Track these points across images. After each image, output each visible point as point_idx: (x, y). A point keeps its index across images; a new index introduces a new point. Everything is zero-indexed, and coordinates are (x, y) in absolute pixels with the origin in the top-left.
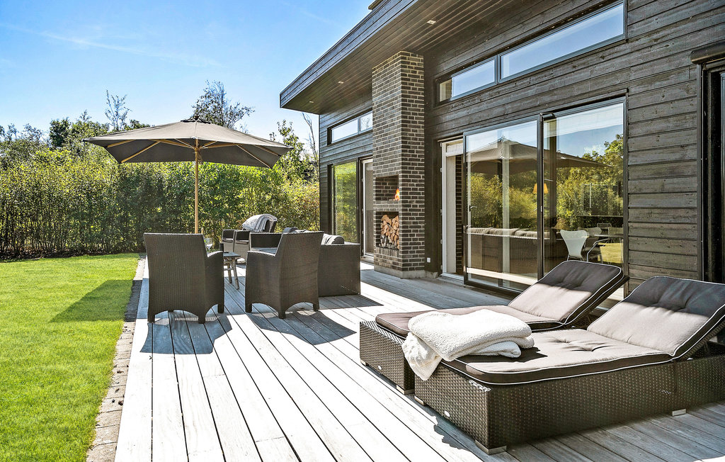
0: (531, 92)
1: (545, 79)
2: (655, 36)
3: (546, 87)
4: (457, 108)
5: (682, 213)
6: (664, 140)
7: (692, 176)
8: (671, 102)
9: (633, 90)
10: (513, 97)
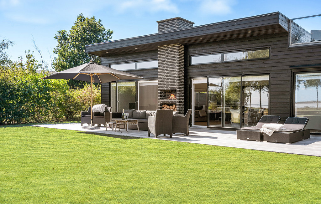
0: (237, 68)
1: (243, 65)
2: (279, 60)
3: (244, 67)
4: (203, 68)
5: (285, 104)
6: (281, 86)
7: (288, 95)
8: (283, 77)
9: (272, 73)
10: (230, 68)
